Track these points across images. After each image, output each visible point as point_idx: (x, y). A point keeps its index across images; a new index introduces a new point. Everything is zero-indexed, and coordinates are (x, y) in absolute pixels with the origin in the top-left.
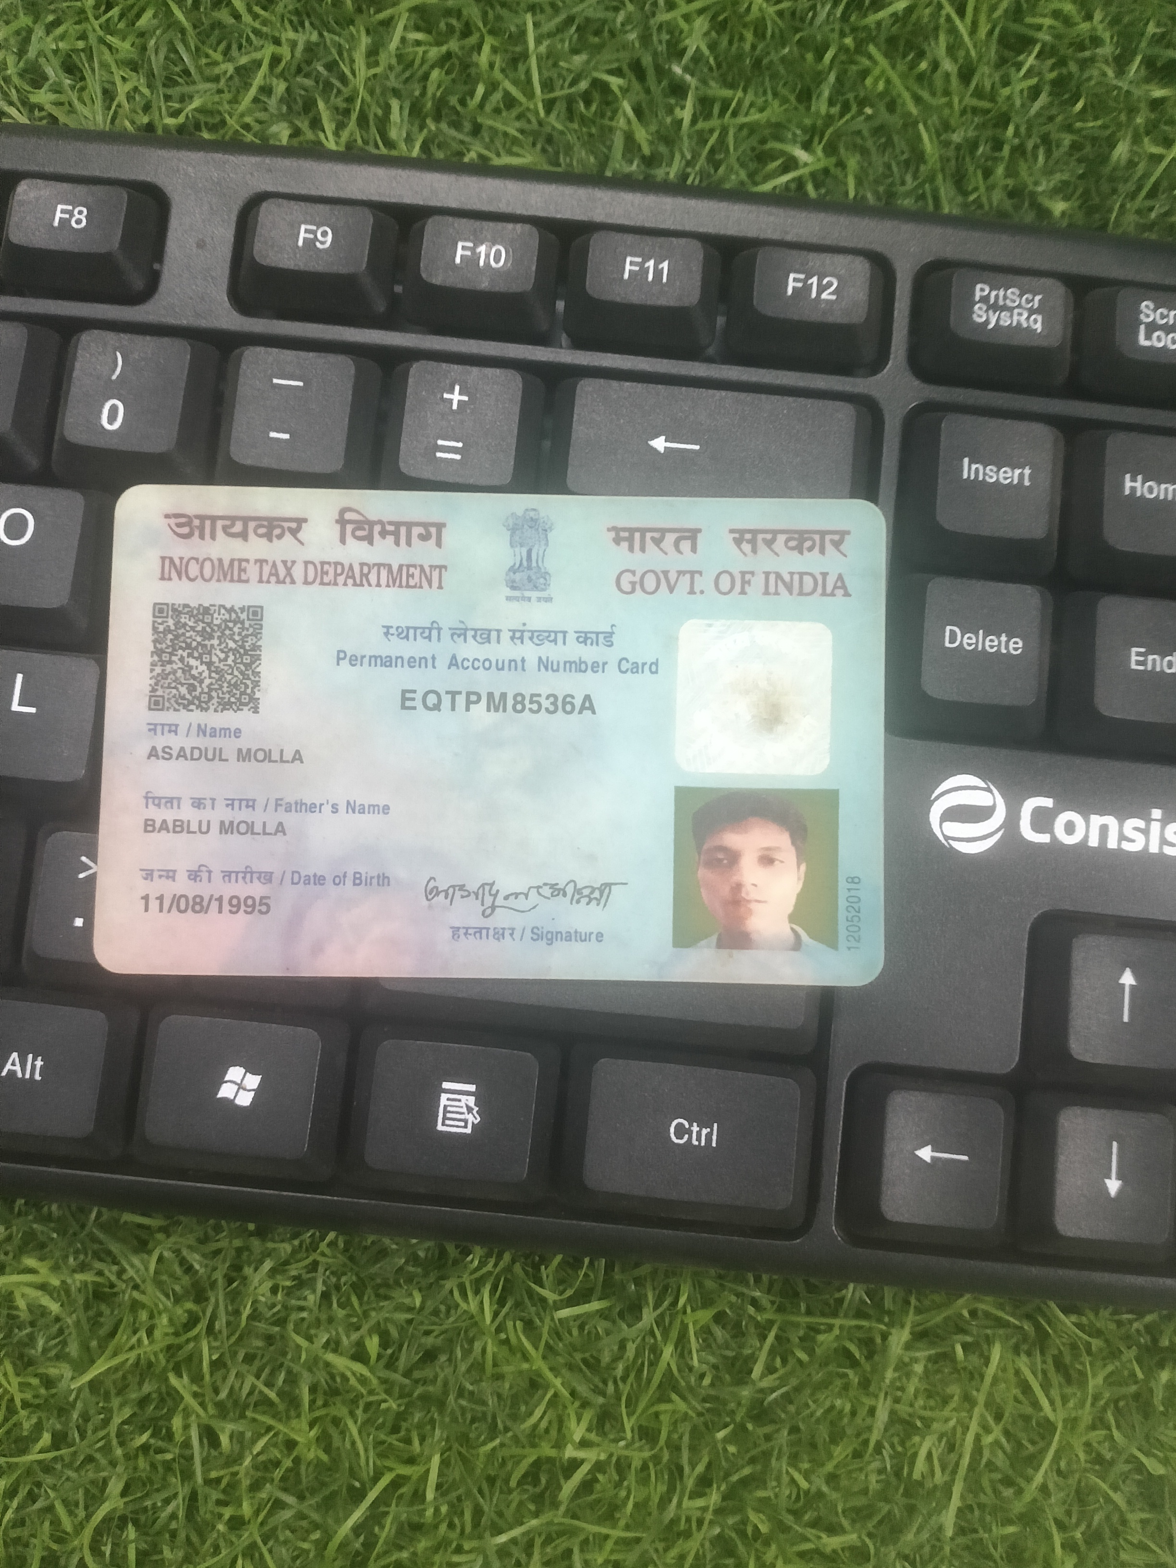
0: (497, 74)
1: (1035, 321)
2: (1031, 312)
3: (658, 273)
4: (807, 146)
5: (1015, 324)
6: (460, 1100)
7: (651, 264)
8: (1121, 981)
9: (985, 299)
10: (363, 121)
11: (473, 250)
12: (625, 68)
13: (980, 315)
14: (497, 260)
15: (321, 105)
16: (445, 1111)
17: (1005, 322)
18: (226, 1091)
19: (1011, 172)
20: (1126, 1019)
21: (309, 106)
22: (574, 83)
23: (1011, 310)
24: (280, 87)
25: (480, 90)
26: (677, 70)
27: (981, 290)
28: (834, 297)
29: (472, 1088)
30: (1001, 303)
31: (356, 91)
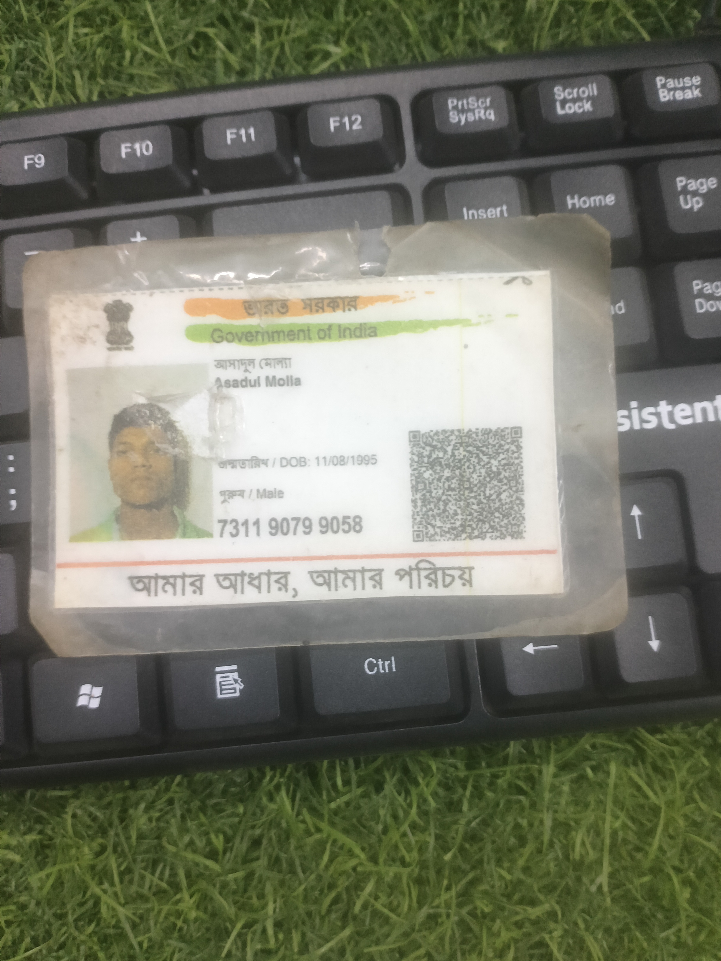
0: (136, 42)
1: (490, 114)
2: (486, 109)
3: (248, 136)
4: (336, 43)
5: (477, 118)
6: (228, 677)
7: (243, 132)
8: (632, 514)
9: (455, 108)
10: (60, 88)
11: (132, 148)
12: (216, 22)
13: (454, 117)
14: (147, 150)
15: (33, 85)
16: (221, 685)
17: (471, 118)
18: (82, 701)
19: (466, 31)
20: (640, 537)
21: (27, 88)
22: (185, 36)
23: (473, 111)
25: (128, 54)
26: (245, 14)
27: (451, 103)
28: (360, 127)
29: (235, 667)
30: (466, 107)
31: (51, 72)
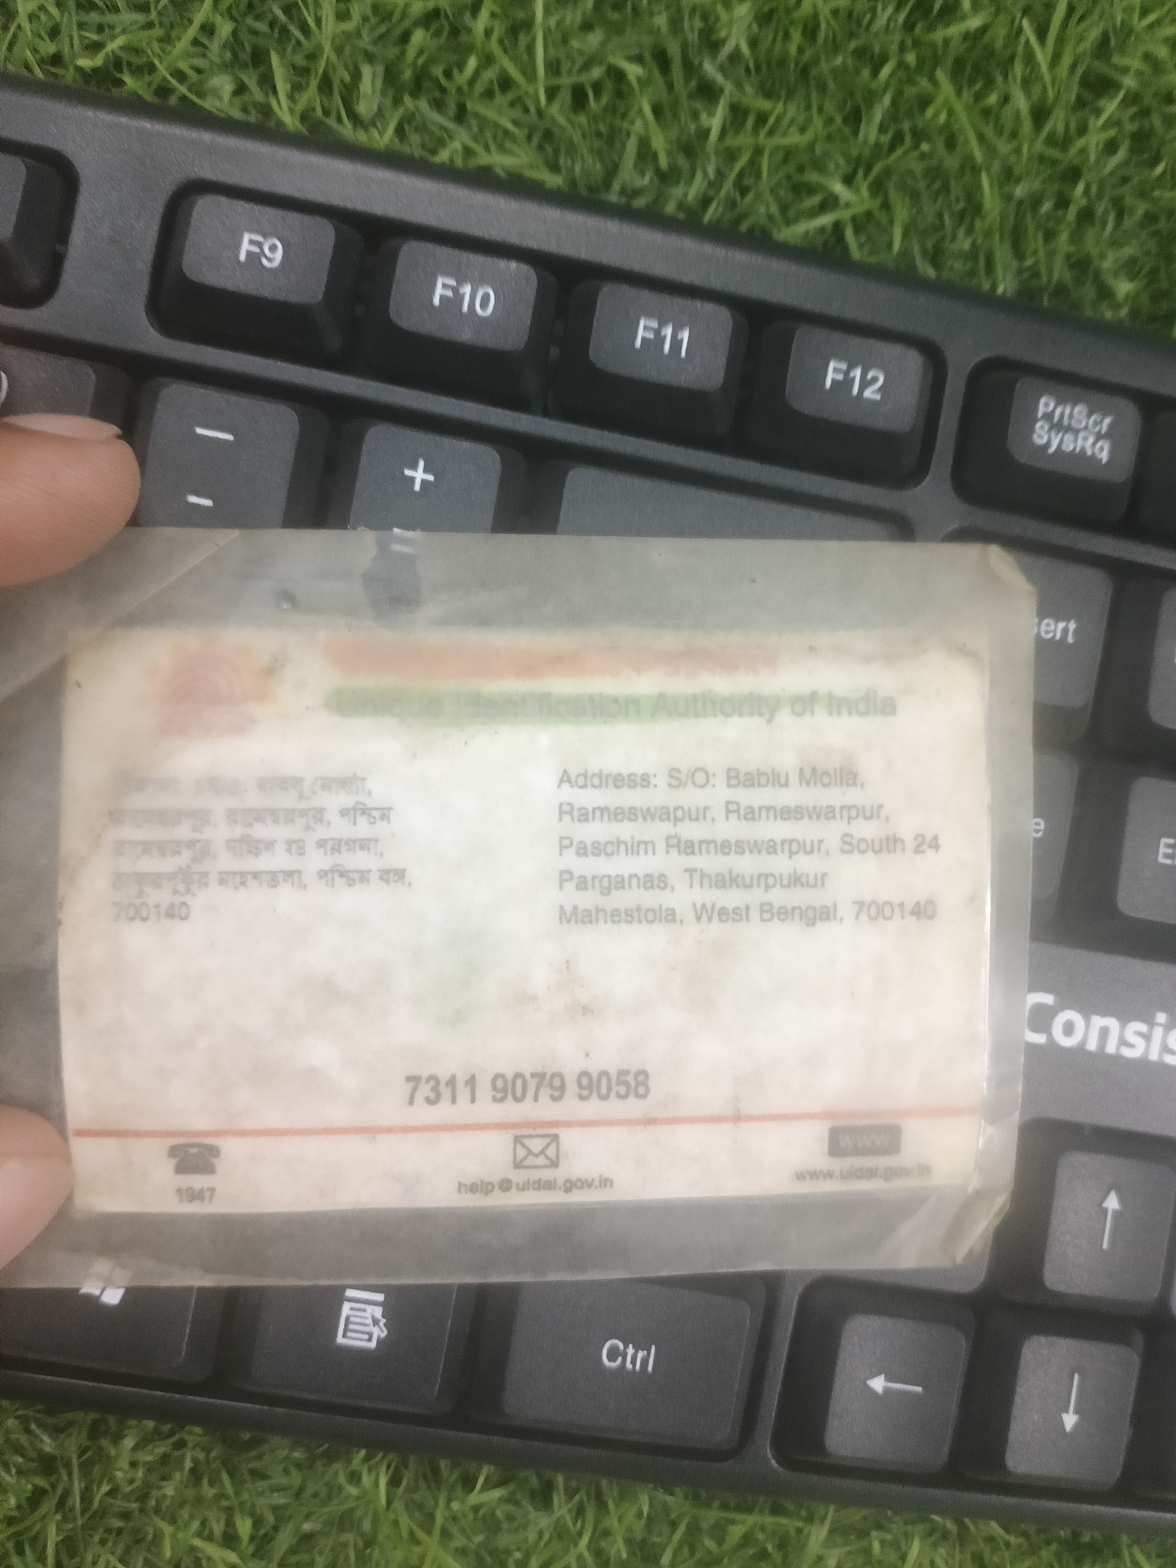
0: (494, 47)
1: (1102, 449)
2: (1099, 437)
3: (676, 344)
4: (848, 180)
5: (1078, 449)
6: (364, 1310)
7: (668, 331)
8: (1105, 1205)
9: (1048, 416)
10: (326, 85)
11: (455, 290)
12: (648, 57)
13: (1041, 434)
14: (484, 305)
15: (275, 59)
16: (348, 1322)
17: (1068, 446)
18: (90, 1287)
19: (1076, 239)
20: (1105, 1246)
21: (259, 58)
22: (586, 67)
23: (1076, 432)
24: (225, 29)
25: (472, 63)
26: (710, 68)
27: (1045, 404)
28: (878, 397)
29: (380, 1298)
30: (1066, 421)
31: (319, 48)
